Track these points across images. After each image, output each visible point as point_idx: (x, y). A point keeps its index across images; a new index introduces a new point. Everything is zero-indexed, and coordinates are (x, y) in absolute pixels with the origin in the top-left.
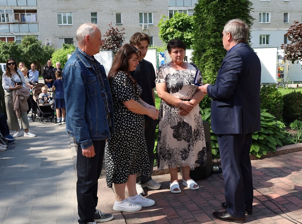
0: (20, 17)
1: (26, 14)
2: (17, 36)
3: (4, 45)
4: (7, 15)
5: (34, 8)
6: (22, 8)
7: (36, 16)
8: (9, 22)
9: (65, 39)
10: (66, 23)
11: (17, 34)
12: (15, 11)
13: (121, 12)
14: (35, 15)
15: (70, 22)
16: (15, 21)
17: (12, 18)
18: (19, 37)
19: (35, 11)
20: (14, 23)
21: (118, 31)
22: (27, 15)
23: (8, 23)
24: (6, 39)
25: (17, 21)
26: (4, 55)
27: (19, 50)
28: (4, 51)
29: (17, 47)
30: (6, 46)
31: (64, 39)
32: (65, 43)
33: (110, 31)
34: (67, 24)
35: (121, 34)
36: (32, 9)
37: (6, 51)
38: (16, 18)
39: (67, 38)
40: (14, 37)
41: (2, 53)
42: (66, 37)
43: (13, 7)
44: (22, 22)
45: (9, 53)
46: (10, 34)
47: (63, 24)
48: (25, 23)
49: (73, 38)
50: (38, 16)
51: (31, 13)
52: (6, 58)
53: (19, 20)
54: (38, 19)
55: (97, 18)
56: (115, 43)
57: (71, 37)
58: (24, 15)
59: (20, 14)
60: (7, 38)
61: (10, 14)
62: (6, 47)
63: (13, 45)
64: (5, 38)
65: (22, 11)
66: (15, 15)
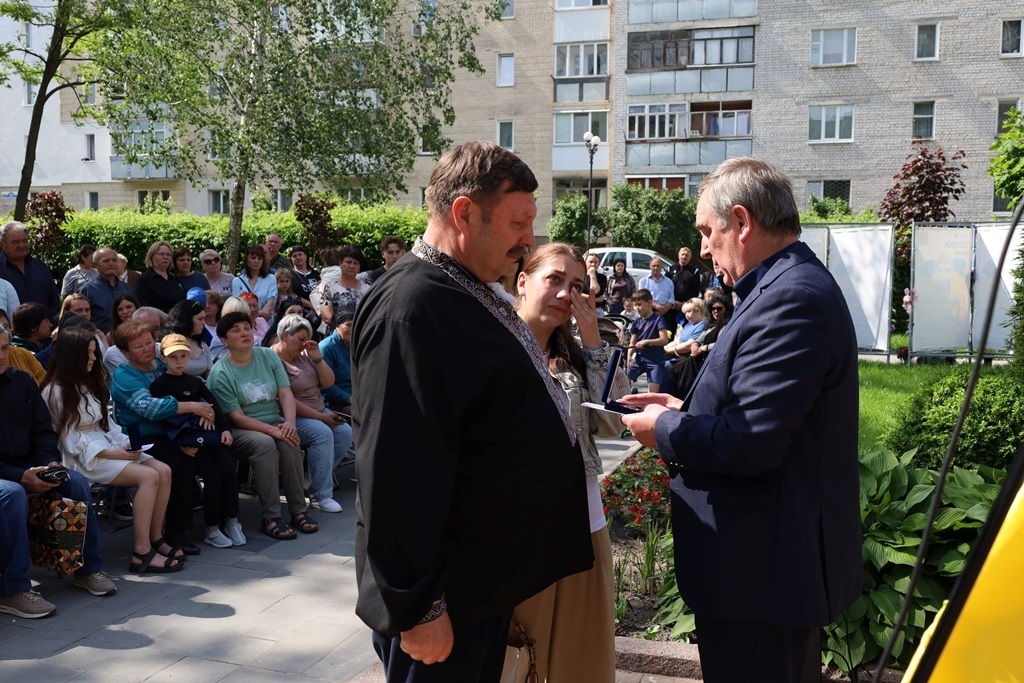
0: (704, 123)
1: (721, 113)
2: (691, 175)
3: (651, 198)
4: (672, 117)
5: (744, 97)
6: (713, 98)
7: (749, 119)
8: (676, 137)
9: (825, 182)
10: (833, 136)
11: (692, 170)
12: (695, 107)
13: (1016, 96)
14: (747, 115)
15: (846, 133)
16: (690, 134)
17: (683, 126)
18: (697, 178)
19: (746, 105)
20: (687, 141)
21: (944, 159)
22: (725, 115)
23: (673, 141)
24: (664, 182)
25: (697, 134)
26: (648, 225)
27: (689, 212)
28: (649, 214)
29: (684, 203)
30: (655, 203)
31: (822, 183)
32: (825, 195)
33: (915, 162)
34: (837, 140)
35: (952, 169)
36: (739, 99)
37: (653, 215)
38: (695, 123)
39: (832, 182)
40: (683, 179)
41: (644, 219)
42: (830, 178)
43: (688, 97)
44: (708, 137)
45: (661, 221)
46: (674, 169)
47: (824, 140)
48: (716, 140)
49: (849, 182)
50: (753, 119)
51: (736, 112)
52: (652, 233)
53: (701, 132)
54: (755, 126)
55: (932, 119)
56: (927, 200)
57: (844, 178)
58: (716, 115)
59: (705, 113)
60: (668, 179)
61: (680, 116)
62: (655, 205)
63: (674, 198)
64: (661, 179)
65: (712, 107)
66: (693, 117)
